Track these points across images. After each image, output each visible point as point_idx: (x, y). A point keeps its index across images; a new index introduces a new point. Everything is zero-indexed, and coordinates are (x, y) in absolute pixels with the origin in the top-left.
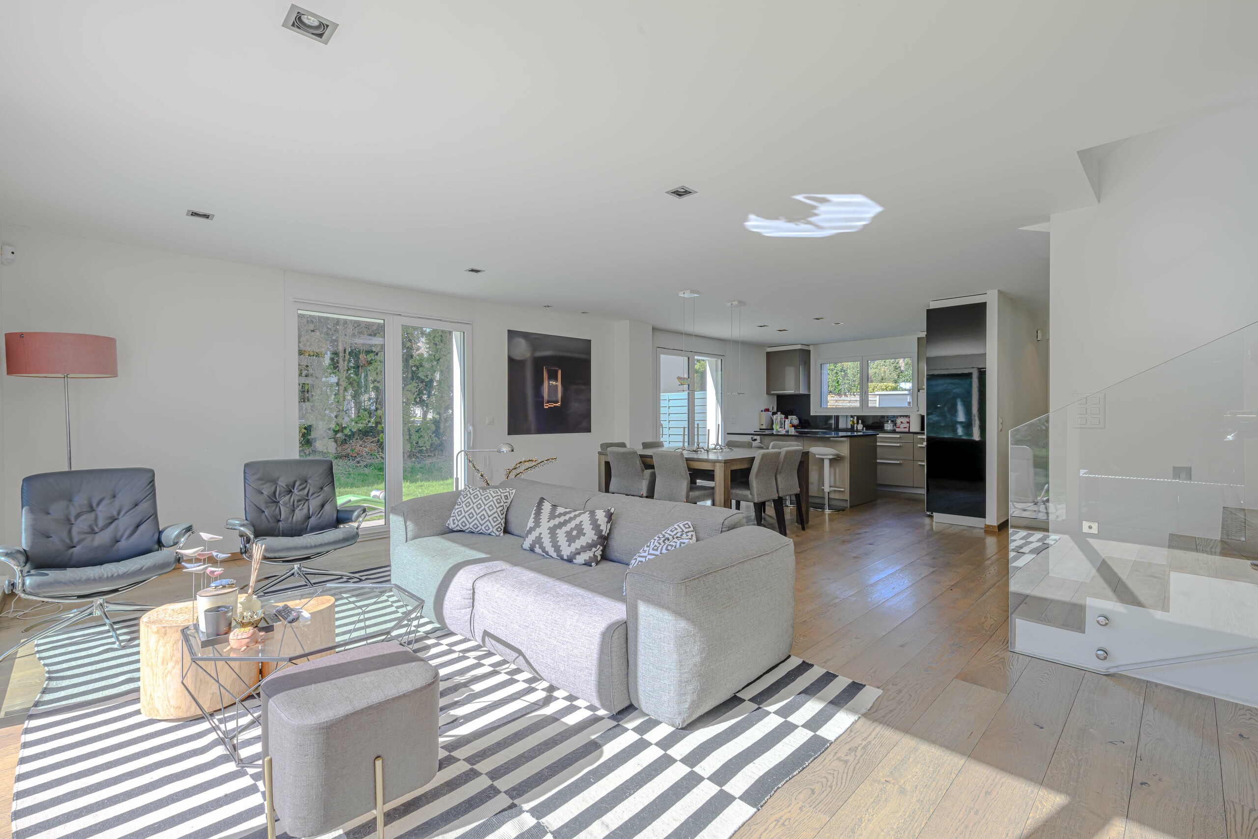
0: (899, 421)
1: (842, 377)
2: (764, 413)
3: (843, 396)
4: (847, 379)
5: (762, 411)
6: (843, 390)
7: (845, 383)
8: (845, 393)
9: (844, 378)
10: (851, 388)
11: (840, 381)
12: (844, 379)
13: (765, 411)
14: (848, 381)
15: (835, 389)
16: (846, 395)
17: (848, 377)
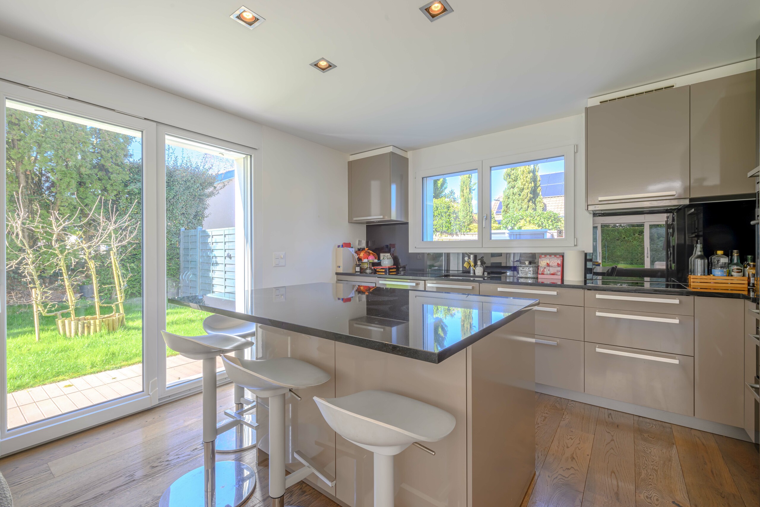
0: (543, 263)
1: (454, 218)
2: (341, 249)
3: (455, 235)
4: (458, 221)
5: (339, 246)
6: (455, 230)
7: (456, 224)
8: (457, 233)
9: (455, 219)
10: (461, 229)
11: (452, 222)
12: (456, 221)
13: (343, 246)
14: (459, 222)
15: (448, 230)
16: (457, 235)
17: (459, 218)
